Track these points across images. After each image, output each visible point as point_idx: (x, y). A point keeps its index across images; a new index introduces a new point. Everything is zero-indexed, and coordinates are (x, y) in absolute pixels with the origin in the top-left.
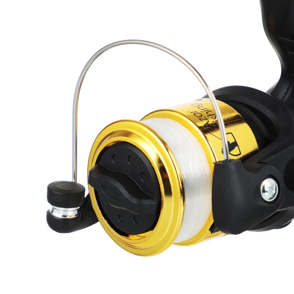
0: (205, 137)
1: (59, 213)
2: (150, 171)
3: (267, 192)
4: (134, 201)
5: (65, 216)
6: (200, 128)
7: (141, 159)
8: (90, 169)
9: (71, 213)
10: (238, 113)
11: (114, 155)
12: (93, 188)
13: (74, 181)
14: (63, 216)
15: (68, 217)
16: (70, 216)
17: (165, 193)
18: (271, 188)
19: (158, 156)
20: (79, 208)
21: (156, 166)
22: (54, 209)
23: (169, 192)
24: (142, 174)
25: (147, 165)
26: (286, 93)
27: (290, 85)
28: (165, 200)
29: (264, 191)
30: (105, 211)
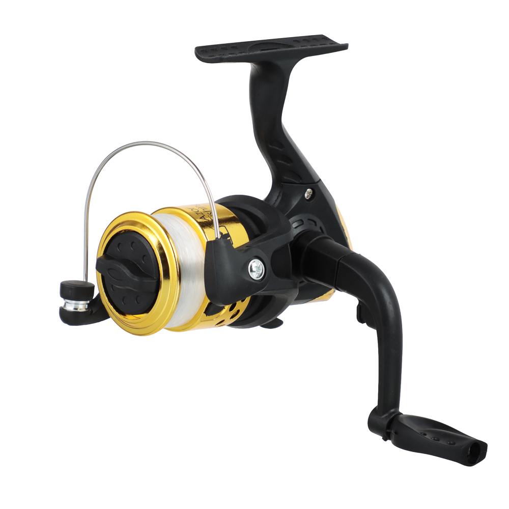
0: (203, 230)
1: (71, 306)
2: (151, 253)
3: (255, 272)
4: (136, 279)
5: (77, 309)
6: (200, 223)
7: (142, 243)
8: (99, 257)
9: (82, 306)
10: (234, 215)
11: (119, 244)
12: (100, 274)
13: (85, 280)
14: (75, 309)
15: (79, 310)
16: (80, 309)
17: (164, 277)
18: (258, 268)
19: (159, 241)
20: (88, 302)
21: (156, 247)
22: (67, 304)
23: (167, 275)
24: (144, 256)
25: (148, 247)
26: (276, 201)
27: (279, 193)
28: (164, 283)
29: (251, 271)
30: (111, 296)
